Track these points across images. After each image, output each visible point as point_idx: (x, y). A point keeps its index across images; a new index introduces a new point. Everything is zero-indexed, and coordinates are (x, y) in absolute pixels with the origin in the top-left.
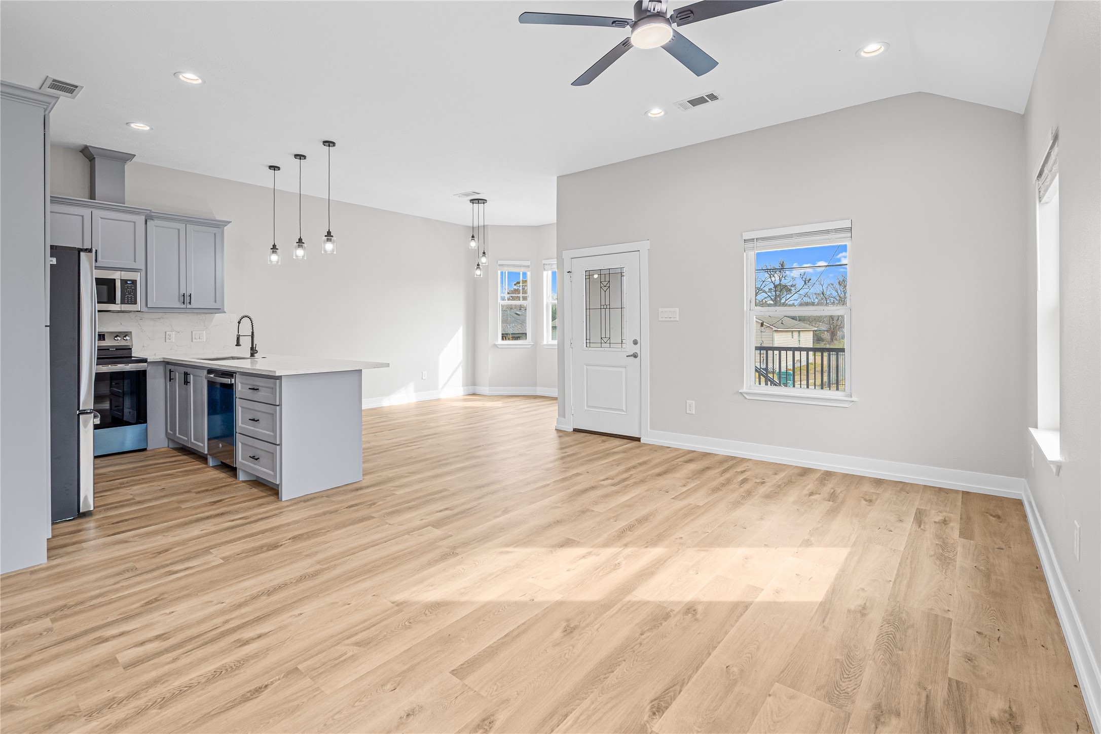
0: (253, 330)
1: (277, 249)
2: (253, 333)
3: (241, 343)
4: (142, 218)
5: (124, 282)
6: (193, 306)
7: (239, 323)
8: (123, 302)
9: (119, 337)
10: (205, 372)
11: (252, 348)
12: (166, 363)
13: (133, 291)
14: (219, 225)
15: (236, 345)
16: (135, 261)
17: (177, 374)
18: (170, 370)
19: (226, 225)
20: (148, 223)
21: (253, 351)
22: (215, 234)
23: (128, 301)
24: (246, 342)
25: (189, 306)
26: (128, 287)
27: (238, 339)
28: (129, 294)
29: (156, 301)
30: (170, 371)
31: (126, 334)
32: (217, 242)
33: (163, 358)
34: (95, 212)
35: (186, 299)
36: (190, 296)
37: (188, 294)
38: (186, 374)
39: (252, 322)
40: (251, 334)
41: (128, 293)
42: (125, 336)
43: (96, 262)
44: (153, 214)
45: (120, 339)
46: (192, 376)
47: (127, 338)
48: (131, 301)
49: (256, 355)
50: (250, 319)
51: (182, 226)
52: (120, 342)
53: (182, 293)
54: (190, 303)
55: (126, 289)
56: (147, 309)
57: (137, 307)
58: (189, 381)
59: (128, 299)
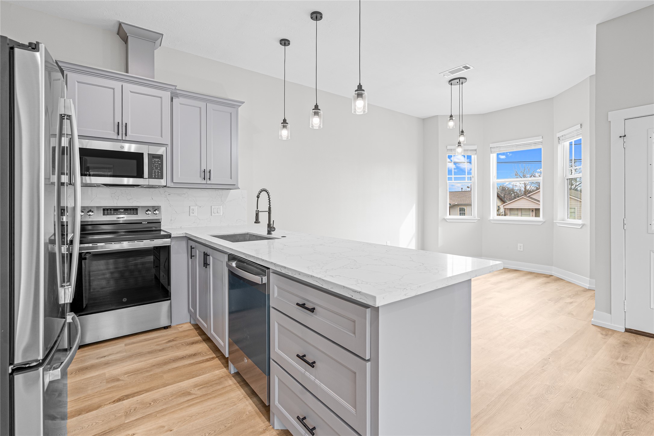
0: (270, 205)
1: (287, 123)
2: (270, 208)
3: (260, 220)
4: (168, 94)
5: (152, 157)
6: (212, 181)
7: (258, 197)
8: (150, 177)
9: (150, 211)
10: (226, 258)
11: (269, 225)
12: (188, 239)
13: (159, 166)
14: (234, 105)
15: (255, 223)
16: (162, 136)
17: (197, 251)
18: (191, 246)
19: (240, 106)
20: (174, 100)
21: (271, 228)
22: (231, 114)
23: (155, 176)
24: (263, 218)
25: (209, 182)
26: (155, 161)
27: (257, 215)
28: (157, 168)
29: (180, 176)
30: (192, 248)
31: (156, 209)
32: (233, 120)
33: (186, 233)
34: (125, 85)
35: (206, 174)
36: (210, 172)
37: (208, 170)
38: (206, 255)
39: (269, 197)
40: (268, 210)
41: (155, 167)
42: (155, 211)
43: (126, 135)
44: (178, 92)
45: (150, 213)
46: (211, 258)
47: (157, 212)
48: (158, 176)
49: (272, 232)
50: (267, 193)
51: (202, 104)
52: (150, 216)
53: (203, 169)
54: (210, 179)
55: (154, 164)
56: (172, 184)
57: (163, 182)
58: (208, 262)
59: (155, 174)
